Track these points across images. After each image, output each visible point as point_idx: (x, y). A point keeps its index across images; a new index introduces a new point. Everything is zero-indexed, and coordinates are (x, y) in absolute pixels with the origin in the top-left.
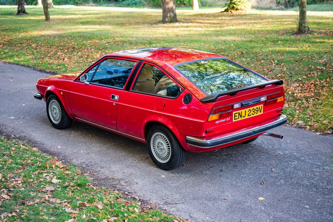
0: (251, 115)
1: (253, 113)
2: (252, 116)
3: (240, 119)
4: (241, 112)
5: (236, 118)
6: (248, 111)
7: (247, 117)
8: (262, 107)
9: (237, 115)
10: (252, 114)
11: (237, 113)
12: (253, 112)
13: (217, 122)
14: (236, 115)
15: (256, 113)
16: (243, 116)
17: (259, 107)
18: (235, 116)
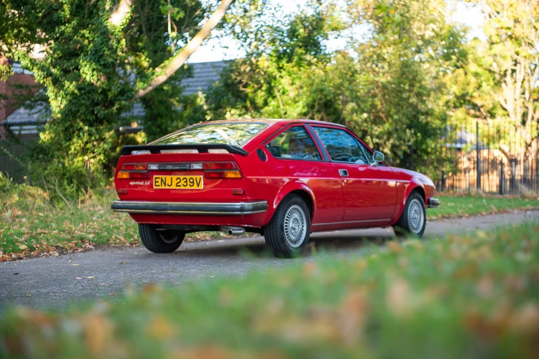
0: (180, 186)
1: (185, 184)
2: (182, 187)
3: (163, 187)
4: (165, 178)
5: (157, 184)
6: (177, 180)
7: (174, 187)
8: (200, 179)
9: (159, 180)
10: (183, 185)
11: (159, 178)
12: (185, 182)
13: (132, 183)
14: (157, 180)
15: (190, 185)
16: (168, 184)
17: (196, 178)
18: (156, 182)
